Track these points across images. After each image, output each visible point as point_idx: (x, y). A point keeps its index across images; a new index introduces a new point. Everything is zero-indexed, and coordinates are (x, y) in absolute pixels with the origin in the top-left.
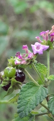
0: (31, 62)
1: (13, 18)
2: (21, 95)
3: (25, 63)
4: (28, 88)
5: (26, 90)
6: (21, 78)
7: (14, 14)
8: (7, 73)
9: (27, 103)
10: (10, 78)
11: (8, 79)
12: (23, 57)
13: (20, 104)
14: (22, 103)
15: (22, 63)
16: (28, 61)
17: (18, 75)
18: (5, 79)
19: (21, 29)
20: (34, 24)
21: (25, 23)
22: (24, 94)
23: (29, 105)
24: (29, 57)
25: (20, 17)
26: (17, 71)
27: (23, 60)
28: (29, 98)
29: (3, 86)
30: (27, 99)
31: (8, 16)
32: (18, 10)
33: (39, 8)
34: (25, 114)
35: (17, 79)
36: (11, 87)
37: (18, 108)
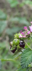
0: (29, 36)
2: (22, 55)
3: (26, 37)
4: (27, 52)
5: (26, 53)
6: (23, 46)
7: (11, 8)
8: (15, 43)
9: (26, 60)
10: (16, 46)
11: (15, 46)
12: (24, 33)
13: (22, 61)
14: (23, 60)
15: (24, 37)
16: (27, 36)
17: (21, 44)
18: (13, 46)
19: (15, 17)
21: (17, 13)
22: (24, 55)
23: (27, 61)
24: (28, 34)
25: (13, 9)
26: (20, 41)
27: (24, 35)
28: (27, 57)
29: (12, 50)
30: (26, 58)
31: (7, 9)
33: (25, 4)
34: (25, 66)
35: (21, 46)
36: (17, 51)
37: (21, 63)
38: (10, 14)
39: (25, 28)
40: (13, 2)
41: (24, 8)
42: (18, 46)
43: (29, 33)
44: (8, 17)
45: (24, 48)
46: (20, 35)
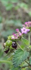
0: (21, 38)
1: (5, 13)
2: (15, 55)
3: (17, 38)
4: (19, 52)
5: (17, 53)
6: (15, 47)
7: (6, 11)
8: (8, 44)
9: (18, 60)
10: (9, 46)
11: (8, 47)
12: (16, 35)
13: (14, 61)
14: (15, 60)
15: (16, 38)
16: (19, 37)
17: (13, 45)
18: (6, 47)
19: (10, 19)
20: (17, 16)
21: (12, 16)
22: (17, 55)
23: (19, 61)
24: (19, 35)
26: (12, 43)
27: (16, 37)
28: (19, 57)
29: (5, 50)
30: (18, 58)
31: (2, 12)
32: (8, 8)
33: (19, 7)
34: (17, 66)
35: (13, 47)
36: (9, 51)
37: (13, 62)
38: (5, 17)
39: (17, 30)
40: (8, 6)
41: (19, 10)
42: (11, 47)
43: (21, 34)
44: (3, 19)
45: (17, 48)
46: (13, 37)
